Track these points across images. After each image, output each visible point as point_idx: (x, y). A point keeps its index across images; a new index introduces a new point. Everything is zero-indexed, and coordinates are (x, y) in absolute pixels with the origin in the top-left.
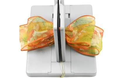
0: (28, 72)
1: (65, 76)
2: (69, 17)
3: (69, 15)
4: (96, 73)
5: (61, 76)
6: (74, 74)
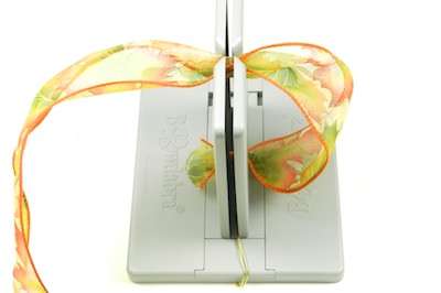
0: (134, 270)
1: (248, 282)
2: (260, 103)
3: (260, 95)
4: (342, 272)
5: (238, 283)
6: (276, 275)
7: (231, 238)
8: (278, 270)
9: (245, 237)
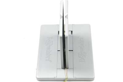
0: (38, 77)
5: (64, 81)
9: (68, 68)
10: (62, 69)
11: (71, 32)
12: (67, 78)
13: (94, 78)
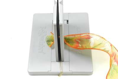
1: (62, 75)
3: (68, 21)
5: (59, 75)
7: (59, 62)
8: (73, 71)
9: (63, 61)
10: (57, 61)
11: (66, 21)
12: (62, 71)
13: (93, 72)
